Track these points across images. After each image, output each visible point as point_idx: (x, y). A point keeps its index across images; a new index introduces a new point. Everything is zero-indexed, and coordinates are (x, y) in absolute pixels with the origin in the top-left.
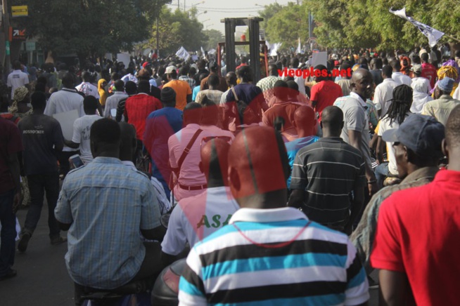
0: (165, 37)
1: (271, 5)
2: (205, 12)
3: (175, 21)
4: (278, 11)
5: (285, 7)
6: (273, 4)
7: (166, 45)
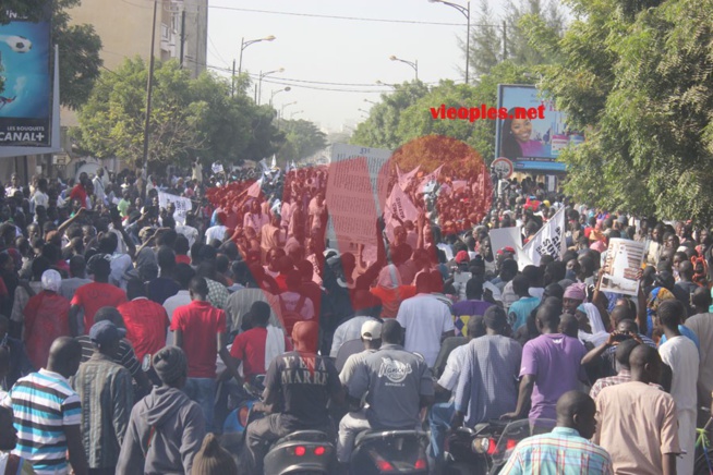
0: (169, 133)
1: (407, 84)
2: (288, 89)
3: (197, 100)
4: (421, 96)
5: (434, 89)
6: (410, 82)
7: (169, 152)
